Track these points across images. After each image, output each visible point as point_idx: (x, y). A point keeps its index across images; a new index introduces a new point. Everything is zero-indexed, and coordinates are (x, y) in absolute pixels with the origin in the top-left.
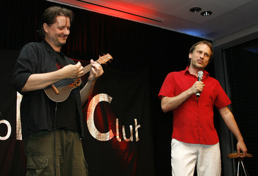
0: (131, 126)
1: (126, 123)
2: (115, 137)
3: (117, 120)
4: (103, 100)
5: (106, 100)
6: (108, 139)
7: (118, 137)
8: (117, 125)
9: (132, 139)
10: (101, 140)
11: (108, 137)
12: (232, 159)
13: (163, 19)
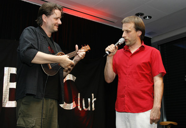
0: (89, 99)
1: (85, 96)
2: (77, 106)
3: (79, 94)
4: (69, 79)
5: (72, 79)
6: (72, 108)
7: (79, 107)
8: (79, 98)
9: (89, 109)
10: (67, 109)
11: (72, 106)
12: (163, 126)
13: (116, 21)
